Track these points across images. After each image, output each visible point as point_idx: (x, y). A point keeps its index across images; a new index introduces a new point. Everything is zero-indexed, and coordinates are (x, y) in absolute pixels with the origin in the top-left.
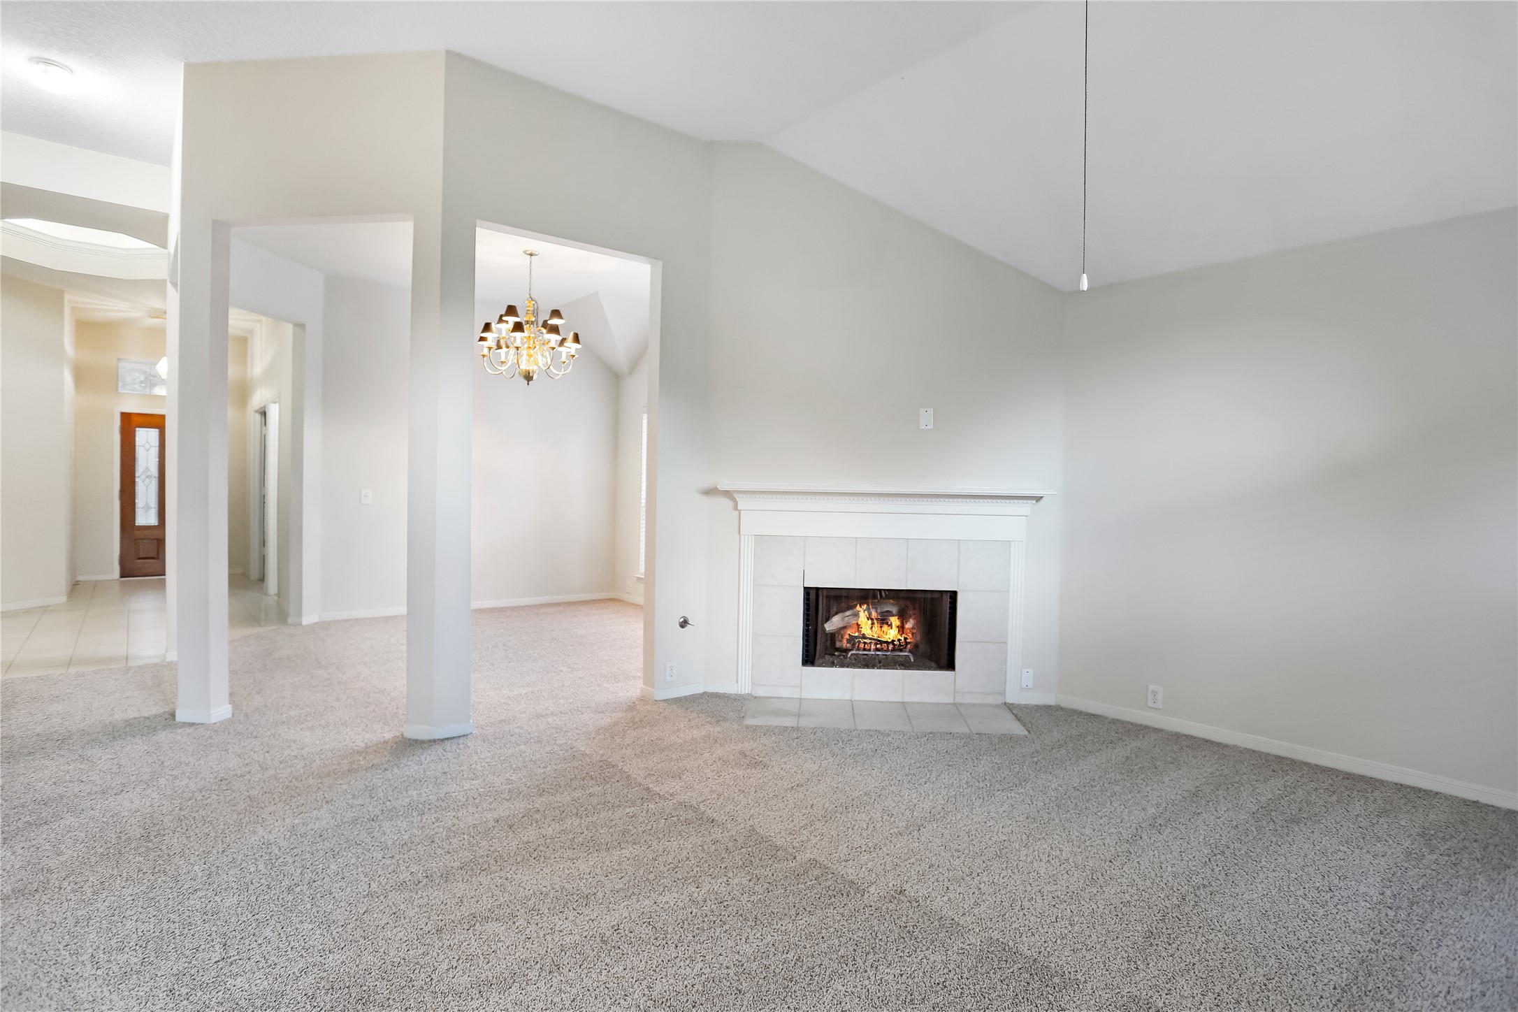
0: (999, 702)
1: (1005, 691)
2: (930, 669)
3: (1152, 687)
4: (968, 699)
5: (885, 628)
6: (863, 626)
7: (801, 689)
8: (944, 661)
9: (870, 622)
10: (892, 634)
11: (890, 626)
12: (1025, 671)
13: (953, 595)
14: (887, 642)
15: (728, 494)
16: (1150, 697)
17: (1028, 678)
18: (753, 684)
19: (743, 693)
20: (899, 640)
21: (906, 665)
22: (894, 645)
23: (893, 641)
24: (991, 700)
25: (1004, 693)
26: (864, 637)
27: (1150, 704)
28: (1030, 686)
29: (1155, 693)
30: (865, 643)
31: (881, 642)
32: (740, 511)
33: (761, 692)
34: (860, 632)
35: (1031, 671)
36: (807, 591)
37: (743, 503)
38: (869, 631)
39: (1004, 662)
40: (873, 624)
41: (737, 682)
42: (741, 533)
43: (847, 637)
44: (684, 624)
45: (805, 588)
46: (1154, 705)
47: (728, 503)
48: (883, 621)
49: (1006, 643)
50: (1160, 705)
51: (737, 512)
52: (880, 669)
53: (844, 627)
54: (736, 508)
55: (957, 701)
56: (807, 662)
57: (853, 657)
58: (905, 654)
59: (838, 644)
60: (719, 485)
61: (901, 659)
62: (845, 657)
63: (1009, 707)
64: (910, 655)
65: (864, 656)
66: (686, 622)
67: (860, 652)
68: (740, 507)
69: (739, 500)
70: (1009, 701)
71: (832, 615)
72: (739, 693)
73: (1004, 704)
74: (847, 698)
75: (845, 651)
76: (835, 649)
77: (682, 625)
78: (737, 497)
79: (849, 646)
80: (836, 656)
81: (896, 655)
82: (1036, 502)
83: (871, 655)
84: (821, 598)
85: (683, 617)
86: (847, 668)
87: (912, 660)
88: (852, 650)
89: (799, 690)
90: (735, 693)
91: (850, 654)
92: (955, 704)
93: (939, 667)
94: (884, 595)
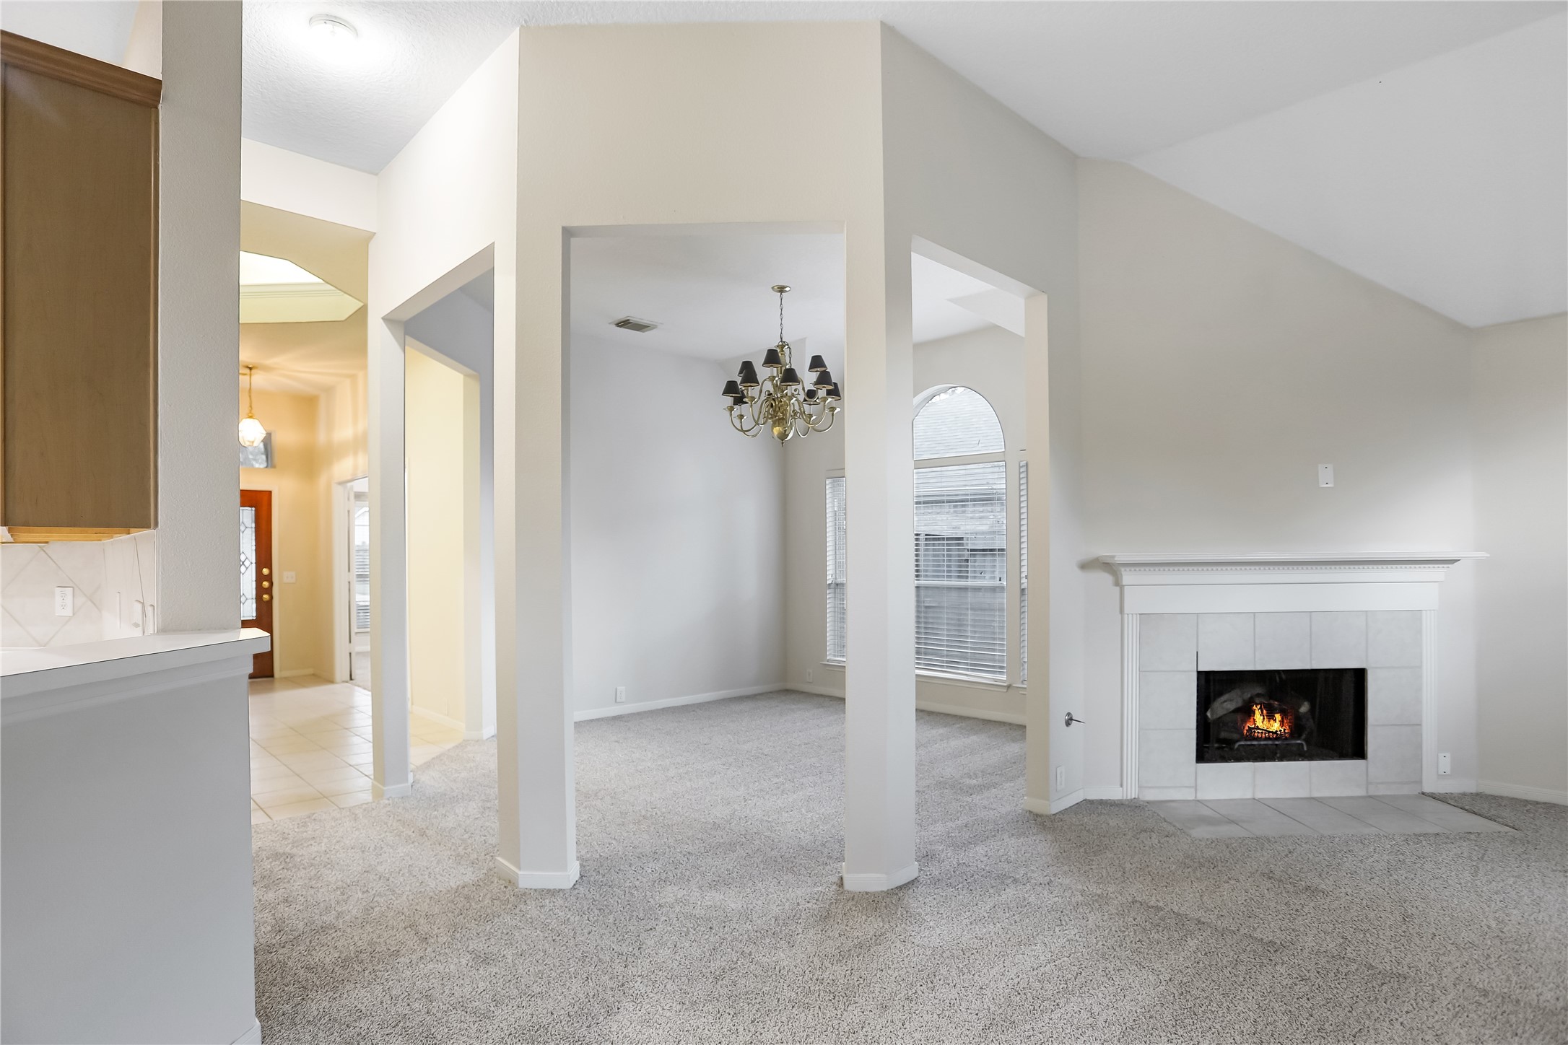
0: (1416, 793)
1: (1421, 778)
2: (1332, 758)
4: (1382, 791)
5: (1272, 721)
6: (1257, 720)
7: (1196, 791)
8: (1351, 750)
9: (1262, 717)
10: (1276, 726)
11: (1275, 720)
12: (1441, 755)
13: (1361, 675)
14: (1272, 732)
15: (1109, 567)
17: (1445, 764)
18: (1139, 788)
19: (1129, 798)
20: (1280, 731)
22: (1277, 734)
23: (1277, 731)
24: (1405, 790)
25: (1420, 782)
26: (1258, 728)
28: (1448, 772)
30: (1258, 732)
31: (1269, 732)
32: (1122, 587)
33: (1150, 795)
34: (1255, 724)
35: (1448, 755)
36: (1201, 675)
37: (1128, 577)
39: (1420, 746)
40: (1264, 719)
41: (1122, 786)
42: (1126, 610)
43: (1247, 728)
44: (1069, 721)
45: (1198, 672)
47: (1106, 578)
48: (1271, 717)
49: (1420, 725)
51: (1118, 588)
52: (1282, 761)
53: (1225, 715)
54: (1118, 583)
55: (1371, 793)
56: (1201, 758)
57: (1241, 749)
58: (1299, 742)
59: (1223, 735)
60: (1101, 557)
61: (1294, 749)
62: (1232, 749)
63: (1433, 797)
64: (1303, 743)
65: (1252, 747)
66: (1071, 719)
67: (1249, 743)
68: (1124, 583)
69: (1123, 573)
70: (1427, 790)
71: (1214, 700)
72: (1125, 798)
73: (1423, 794)
74: (1249, 796)
75: (1229, 743)
76: (1220, 741)
77: (1068, 723)
78: (1123, 569)
79: (1235, 736)
80: (1218, 748)
81: (1287, 744)
82: (1450, 566)
83: (1260, 745)
84: (1212, 684)
85: (1069, 714)
86: (1245, 762)
87: (1305, 748)
88: (1238, 741)
89: (1193, 790)
90: (1121, 798)
91: (1236, 746)
92: (1370, 797)
93: (1342, 755)
94: (1284, 676)
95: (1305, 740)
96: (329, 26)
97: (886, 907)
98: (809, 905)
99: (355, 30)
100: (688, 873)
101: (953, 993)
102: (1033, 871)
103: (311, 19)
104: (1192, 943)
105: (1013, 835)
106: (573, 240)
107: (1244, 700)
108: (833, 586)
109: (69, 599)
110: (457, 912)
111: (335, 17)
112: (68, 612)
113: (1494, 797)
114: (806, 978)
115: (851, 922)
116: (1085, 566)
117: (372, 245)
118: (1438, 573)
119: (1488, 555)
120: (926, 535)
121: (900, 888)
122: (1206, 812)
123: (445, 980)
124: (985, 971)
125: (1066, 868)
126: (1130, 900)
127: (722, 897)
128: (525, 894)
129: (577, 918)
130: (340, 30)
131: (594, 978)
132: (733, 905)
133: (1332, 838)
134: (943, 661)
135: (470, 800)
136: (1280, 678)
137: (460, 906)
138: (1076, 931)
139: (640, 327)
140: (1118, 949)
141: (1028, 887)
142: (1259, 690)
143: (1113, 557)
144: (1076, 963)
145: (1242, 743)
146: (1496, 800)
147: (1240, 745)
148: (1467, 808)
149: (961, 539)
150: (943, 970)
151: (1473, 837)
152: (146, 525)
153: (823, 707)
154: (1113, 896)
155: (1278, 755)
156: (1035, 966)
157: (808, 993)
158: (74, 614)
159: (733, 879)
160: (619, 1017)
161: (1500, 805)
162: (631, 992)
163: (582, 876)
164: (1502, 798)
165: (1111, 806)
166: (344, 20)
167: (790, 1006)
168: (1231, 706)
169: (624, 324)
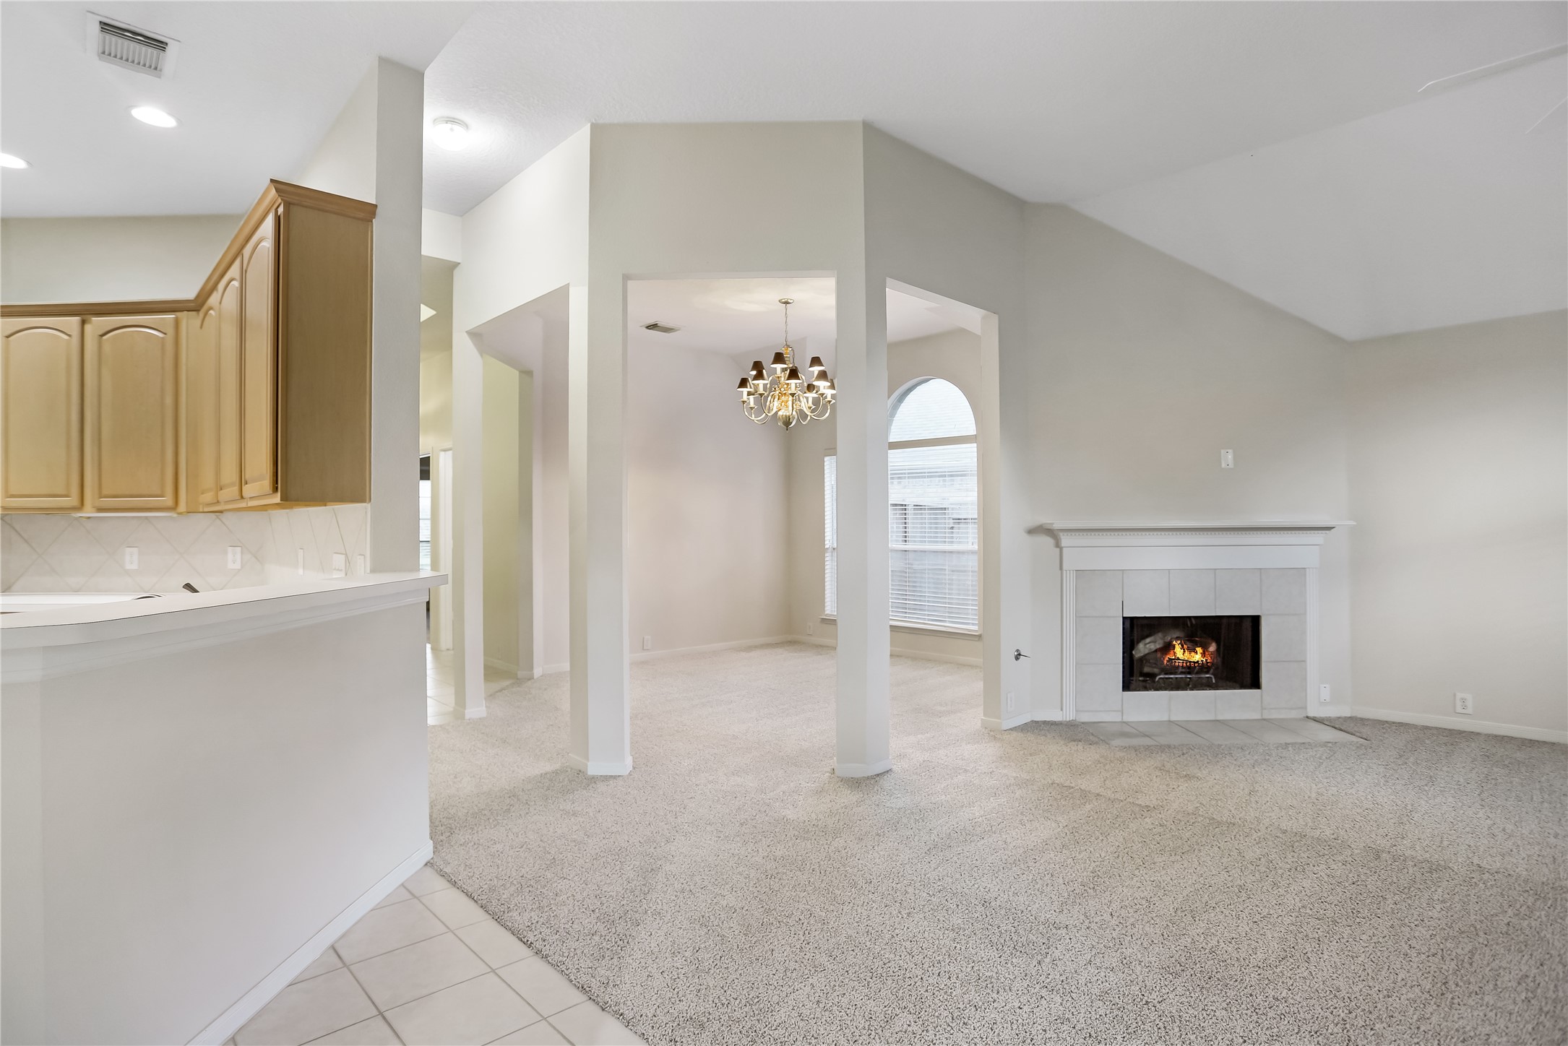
0: (1302, 716)
1: (1307, 705)
2: (1234, 688)
3: (1459, 695)
4: (1274, 715)
5: (1193, 654)
7: (1122, 713)
8: (1248, 680)
10: (1197, 657)
11: (1197, 653)
12: (1323, 686)
13: (1256, 620)
14: (1194, 662)
15: (1050, 531)
16: (1459, 704)
17: (1326, 693)
18: (1076, 711)
19: (1068, 720)
20: (1202, 661)
21: (1208, 686)
22: (1200, 666)
23: (1198, 661)
24: (1294, 714)
25: (1305, 708)
26: (1178, 659)
27: (1459, 709)
28: (1328, 700)
29: (1464, 701)
32: (1061, 549)
33: (1085, 718)
35: (1327, 685)
36: (1126, 620)
37: (1066, 540)
38: (1182, 656)
39: (1304, 679)
40: (1184, 651)
41: (1062, 710)
42: (1065, 567)
44: (1018, 657)
45: (1124, 618)
46: (1464, 711)
47: (1049, 541)
49: (1304, 661)
50: (1469, 711)
51: (1058, 549)
52: (1193, 690)
53: (1148, 654)
54: (1058, 545)
55: (1265, 717)
56: (1127, 686)
57: (1161, 681)
58: (1208, 676)
59: (1146, 670)
60: (1045, 524)
61: (1204, 681)
62: (1154, 682)
63: (1315, 720)
64: (1212, 676)
65: (1171, 680)
66: (1020, 655)
67: (1167, 676)
68: (1063, 545)
69: (1062, 537)
70: (1311, 715)
71: (1138, 642)
72: (1064, 719)
73: (1307, 717)
74: (1166, 718)
75: (1152, 676)
76: (1142, 674)
77: (1017, 658)
78: (1061, 534)
79: (1156, 671)
80: (1143, 681)
81: (1199, 678)
82: (1327, 532)
83: (1176, 678)
84: (1135, 627)
85: (1018, 650)
86: (1162, 690)
87: (1214, 681)
88: (1160, 674)
89: (1120, 713)
90: (1061, 719)
91: (1157, 679)
92: (1264, 720)
93: (1243, 686)
94: (1193, 621)
95: (1212, 674)
96: (449, 125)
97: (866, 786)
98: (809, 785)
99: (466, 126)
100: (715, 766)
101: (910, 832)
102: (980, 765)
103: (435, 120)
104: (1088, 807)
105: (969, 743)
106: (630, 283)
107: (1165, 642)
108: (830, 550)
109: (238, 556)
110: (545, 788)
111: (454, 118)
112: (238, 566)
113: (1362, 719)
114: (806, 824)
115: (839, 794)
116: (1032, 531)
117: (456, 272)
118: (1318, 538)
119: (1355, 523)
120: (914, 506)
121: (878, 775)
122: (1127, 729)
123: (548, 825)
124: (935, 821)
125: (1007, 764)
126: (1050, 782)
127: (742, 780)
128: (593, 778)
129: (636, 792)
130: (456, 127)
131: (654, 824)
132: (751, 785)
133: (1220, 746)
134: (925, 615)
135: (535, 720)
136: (1191, 623)
137: (547, 784)
138: (1005, 799)
139: (667, 330)
140: (1033, 810)
141: (975, 775)
142: (1178, 634)
143: (1053, 524)
144: (1001, 817)
145: (1162, 676)
146: (1363, 721)
147: (1160, 678)
148: (1337, 726)
149: (945, 509)
150: (905, 820)
151: (1330, 745)
152: (363, 501)
153: (821, 654)
154: (1038, 780)
155: (1190, 686)
156: (971, 818)
157: (808, 832)
158: (242, 567)
159: (750, 769)
160: (675, 843)
161: (1364, 724)
162: (682, 831)
163: (634, 768)
164: (1368, 720)
165: (1052, 724)
166: (460, 120)
167: (794, 838)
168: (1153, 647)
169: (653, 327)
